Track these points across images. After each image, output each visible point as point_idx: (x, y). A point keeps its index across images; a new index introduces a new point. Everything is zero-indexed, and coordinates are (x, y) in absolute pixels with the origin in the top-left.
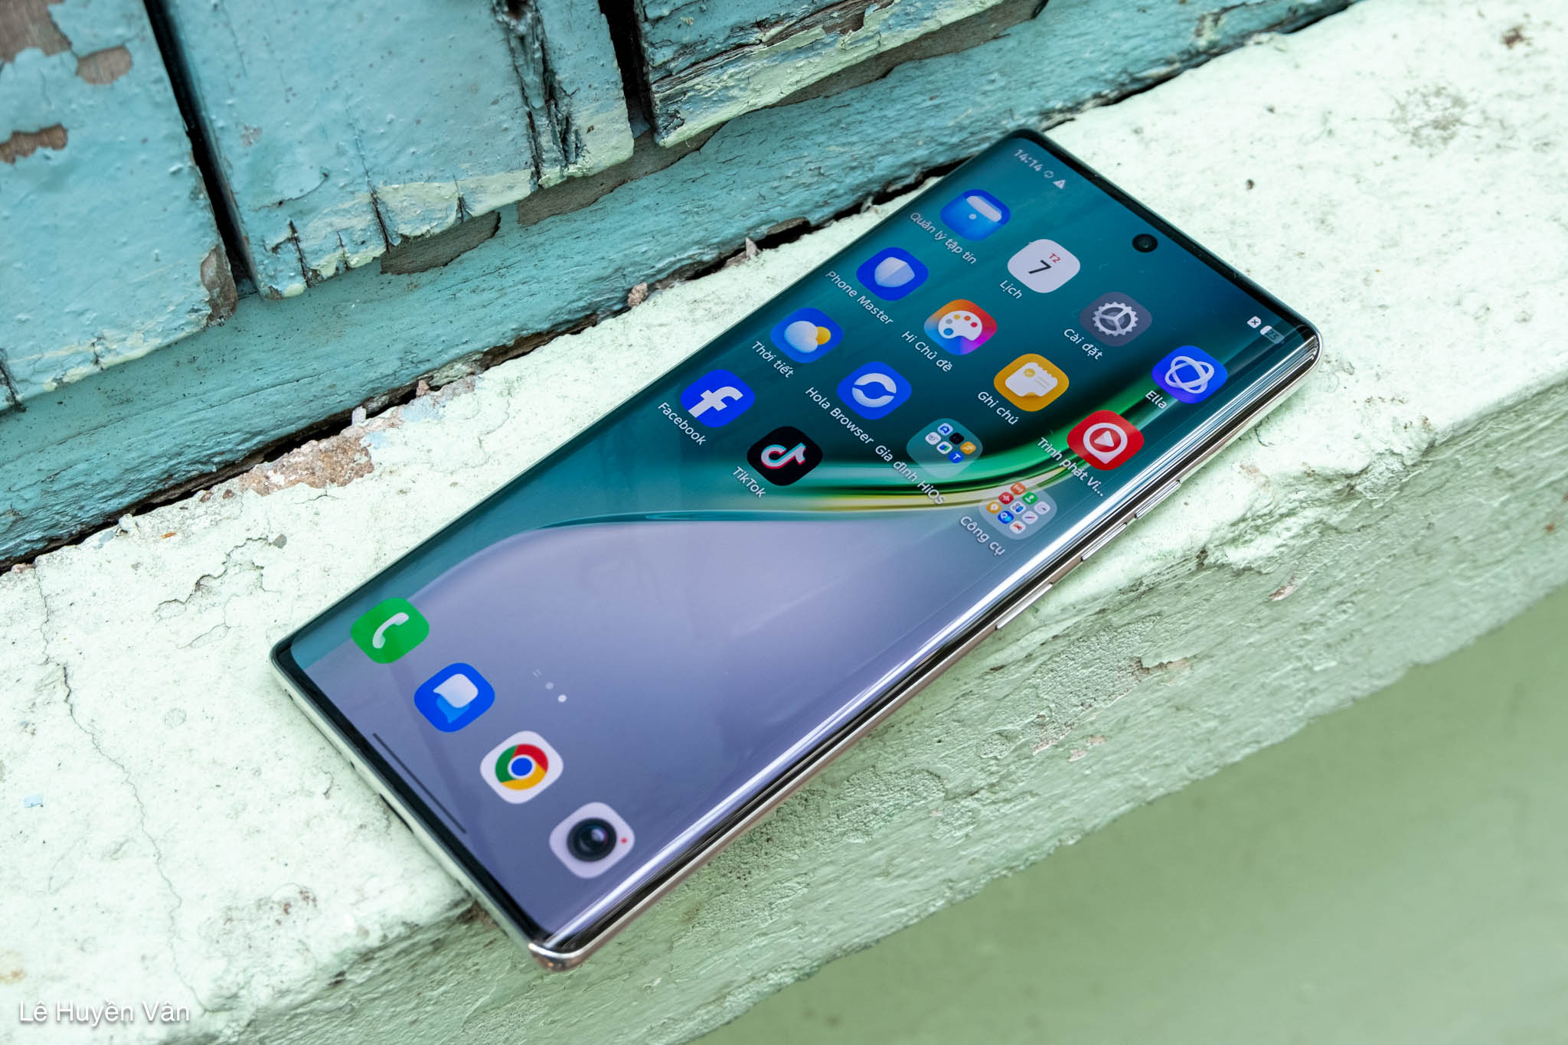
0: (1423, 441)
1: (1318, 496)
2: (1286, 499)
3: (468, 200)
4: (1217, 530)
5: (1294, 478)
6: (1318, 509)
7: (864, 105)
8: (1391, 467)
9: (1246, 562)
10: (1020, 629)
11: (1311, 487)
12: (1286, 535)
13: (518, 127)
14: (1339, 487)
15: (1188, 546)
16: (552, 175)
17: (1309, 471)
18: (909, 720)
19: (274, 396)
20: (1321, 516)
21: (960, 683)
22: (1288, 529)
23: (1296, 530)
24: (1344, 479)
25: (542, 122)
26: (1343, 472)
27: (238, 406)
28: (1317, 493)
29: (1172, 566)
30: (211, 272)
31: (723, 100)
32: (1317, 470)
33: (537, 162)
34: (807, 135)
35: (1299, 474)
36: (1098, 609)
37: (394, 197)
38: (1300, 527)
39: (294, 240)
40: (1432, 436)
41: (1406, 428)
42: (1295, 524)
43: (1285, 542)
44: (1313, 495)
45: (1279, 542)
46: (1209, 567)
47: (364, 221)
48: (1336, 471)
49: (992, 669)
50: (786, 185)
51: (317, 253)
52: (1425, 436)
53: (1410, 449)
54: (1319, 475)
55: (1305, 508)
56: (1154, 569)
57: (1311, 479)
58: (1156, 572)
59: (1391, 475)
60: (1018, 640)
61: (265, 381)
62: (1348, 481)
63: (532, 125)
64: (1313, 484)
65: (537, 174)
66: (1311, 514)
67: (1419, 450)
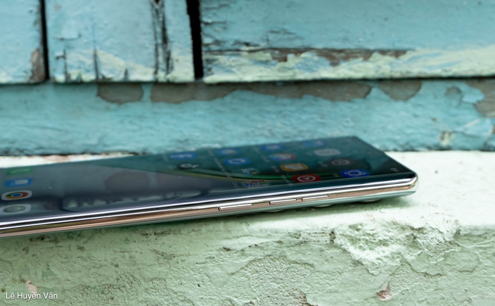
0: (454, 229)
1: (399, 237)
2: (382, 233)
3: (129, 72)
4: (341, 225)
5: (387, 222)
6: (399, 246)
7: (293, 108)
8: (437, 238)
9: (359, 257)
10: (239, 231)
11: (396, 231)
12: (382, 254)
13: (152, 49)
14: (408, 234)
15: (326, 226)
16: (162, 76)
17: (394, 221)
18: (183, 258)
19: (50, 133)
20: (401, 251)
21: (209, 248)
22: (383, 252)
23: (387, 253)
24: (410, 230)
25: (160, 50)
26: (409, 225)
27: (37, 132)
28: (398, 235)
29: (316, 233)
30: (35, 58)
31: (229, 71)
32: (398, 222)
33: (157, 67)
34: (268, 112)
35: (389, 221)
36: (278, 240)
37: (103, 57)
38: (390, 253)
39: (64, 57)
40: (458, 226)
41: (447, 222)
42: (388, 250)
43: (381, 258)
44: (396, 236)
45: (378, 256)
46: (336, 247)
47: (90, 62)
48: (406, 224)
49: (224, 248)
50: (258, 132)
51: (72, 67)
52: (455, 226)
53: (448, 231)
54: (399, 224)
55: (393, 243)
56: (307, 230)
57: (395, 226)
58: (308, 232)
59: (438, 243)
60: (238, 237)
61: (49, 125)
62: (412, 232)
63: (156, 50)
64: (397, 230)
65: (156, 73)
66: (395, 248)
67: (452, 233)
